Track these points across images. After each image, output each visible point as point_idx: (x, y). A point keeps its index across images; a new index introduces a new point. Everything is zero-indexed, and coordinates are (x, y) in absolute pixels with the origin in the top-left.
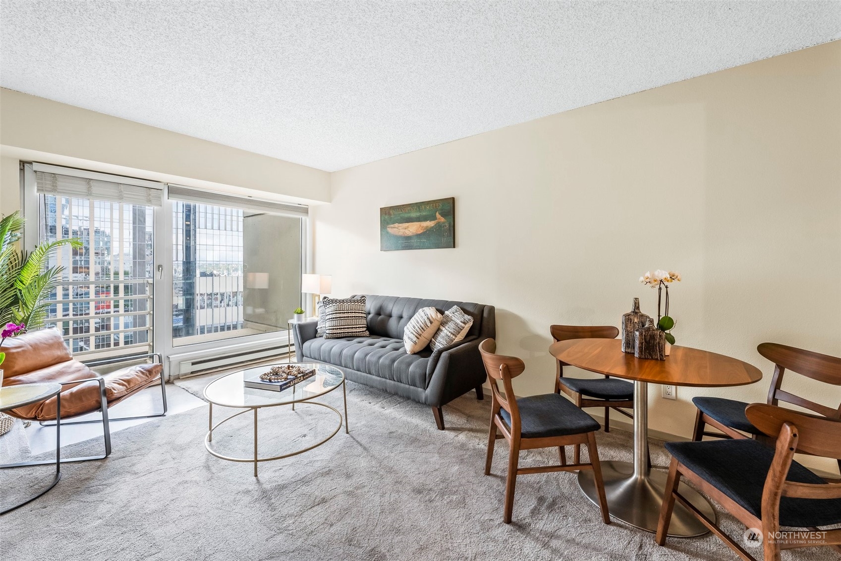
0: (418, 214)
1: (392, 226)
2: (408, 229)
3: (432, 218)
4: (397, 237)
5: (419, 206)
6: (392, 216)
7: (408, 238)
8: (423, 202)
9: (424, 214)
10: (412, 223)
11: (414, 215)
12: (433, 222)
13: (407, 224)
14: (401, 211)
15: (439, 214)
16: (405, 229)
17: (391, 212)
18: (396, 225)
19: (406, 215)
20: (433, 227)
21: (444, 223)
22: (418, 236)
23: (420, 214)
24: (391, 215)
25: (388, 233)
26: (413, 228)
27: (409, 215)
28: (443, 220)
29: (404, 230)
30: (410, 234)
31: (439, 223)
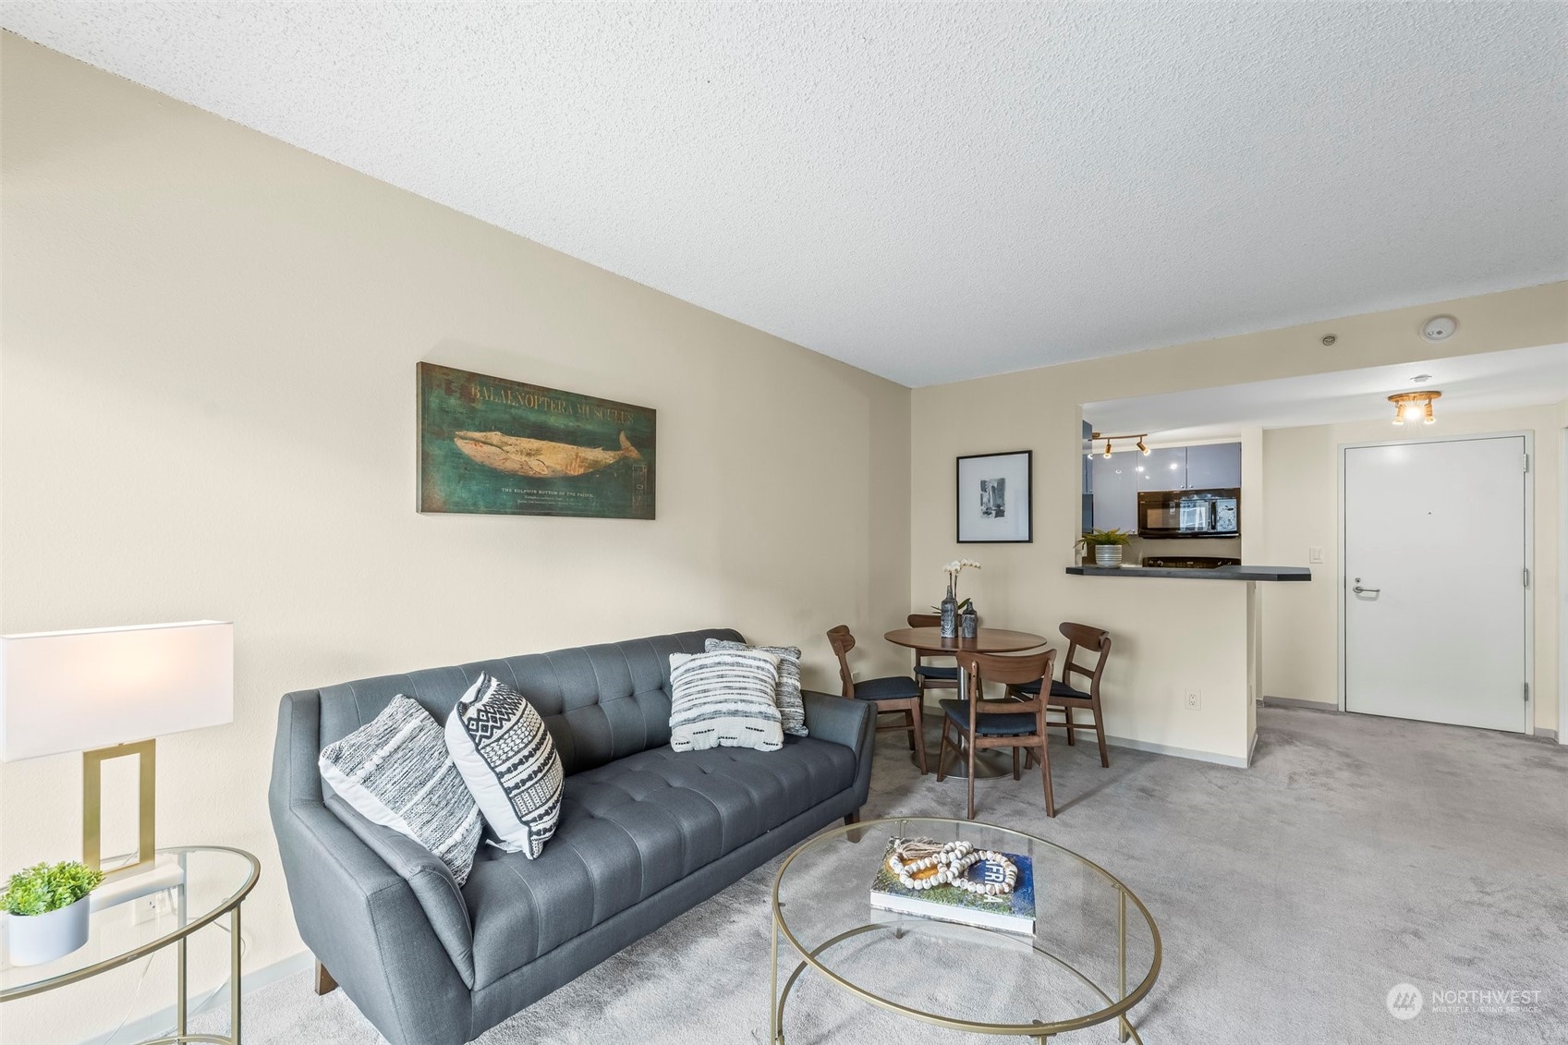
0: (572, 424)
1: (477, 435)
2: (541, 457)
3: (612, 445)
4: (496, 476)
5: (574, 402)
6: (479, 406)
7: (537, 482)
8: (586, 397)
9: (589, 427)
10: (553, 444)
11: (556, 421)
12: (611, 453)
13: (534, 444)
14: (515, 398)
15: (627, 438)
16: (529, 455)
17: (475, 390)
18: (495, 437)
19: (533, 417)
20: (610, 466)
21: (636, 461)
22: (571, 481)
23: (577, 424)
24: (473, 400)
25: (458, 455)
26: (553, 458)
27: (542, 418)
28: (634, 453)
29: (524, 458)
30: (546, 472)
31: (625, 458)
